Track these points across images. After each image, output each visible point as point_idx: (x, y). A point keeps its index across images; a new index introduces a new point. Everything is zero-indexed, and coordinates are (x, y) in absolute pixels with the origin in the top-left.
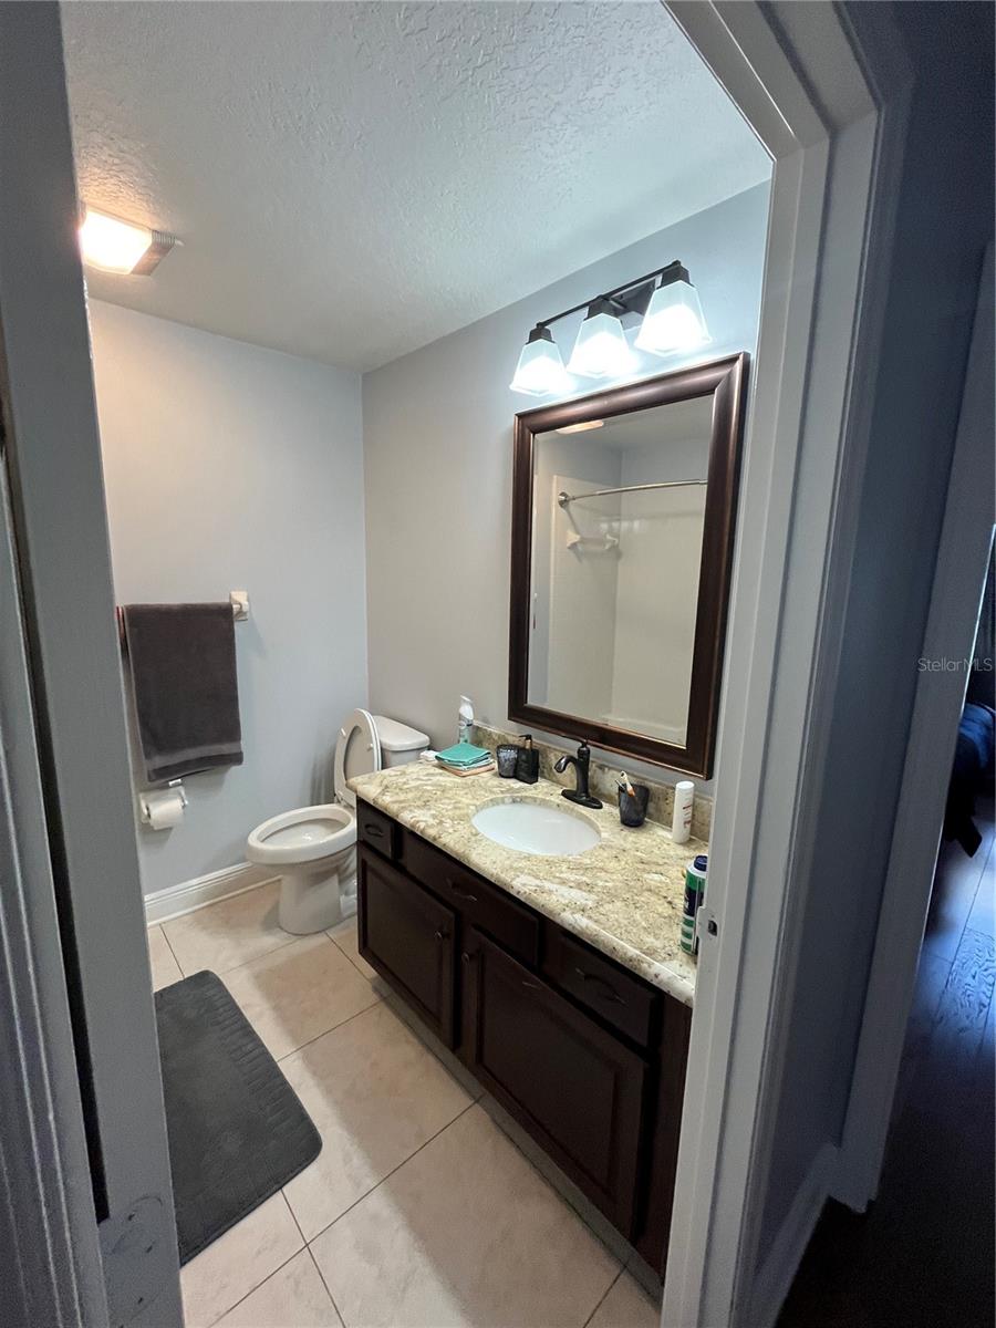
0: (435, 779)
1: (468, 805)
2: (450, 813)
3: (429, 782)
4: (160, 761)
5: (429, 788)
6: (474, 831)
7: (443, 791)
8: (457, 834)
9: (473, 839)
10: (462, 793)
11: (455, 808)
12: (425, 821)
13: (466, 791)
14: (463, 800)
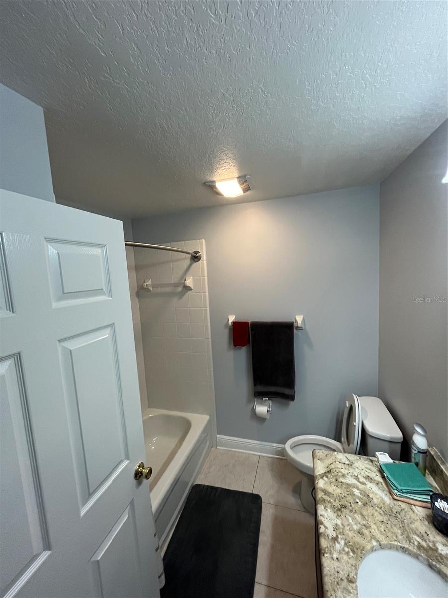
0: (370, 486)
1: (373, 537)
2: (351, 534)
3: (361, 487)
4: (260, 388)
5: (357, 492)
6: (352, 575)
7: (365, 504)
8: (337, 564)
9: (345, 583)
10: (380, 518)
11: (360, 533)
12: (326, 527)
13: (385, 518)
14: (374, 526)
